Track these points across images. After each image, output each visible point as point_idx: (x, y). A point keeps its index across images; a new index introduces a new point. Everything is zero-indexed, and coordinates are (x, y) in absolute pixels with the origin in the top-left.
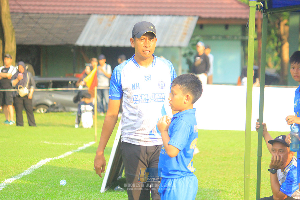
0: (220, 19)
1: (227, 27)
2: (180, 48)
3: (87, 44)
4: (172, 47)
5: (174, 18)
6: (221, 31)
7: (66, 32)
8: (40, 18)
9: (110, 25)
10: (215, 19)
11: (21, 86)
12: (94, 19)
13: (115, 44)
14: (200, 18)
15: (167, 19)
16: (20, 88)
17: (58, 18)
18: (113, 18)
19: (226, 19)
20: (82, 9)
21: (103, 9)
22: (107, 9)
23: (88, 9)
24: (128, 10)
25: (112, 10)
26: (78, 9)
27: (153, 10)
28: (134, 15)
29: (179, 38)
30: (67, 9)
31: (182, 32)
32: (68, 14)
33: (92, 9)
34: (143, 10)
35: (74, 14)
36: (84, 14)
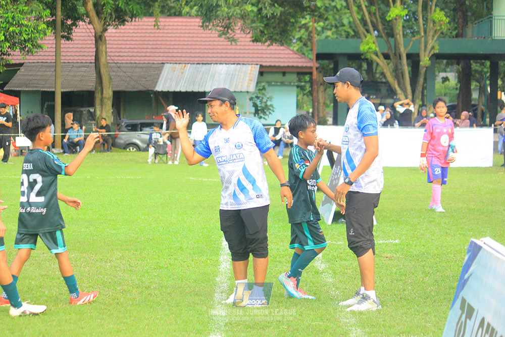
0: (279, 67)
1: (284, 74)
2: (248, 92)
3: (165, 90)
4: (241, 92)
5: (239, 67)
6: (279, 77)
7: (144, 80)
9: (182, 73)
10: (275, 67)
12: (167, 67)
13: (190, 90)
14: (261, 66)
15: (233, 67)
17: (136, 67)
18: (185, 66)
19: (284, 67)
20: (156, 59)
21: (174, 59)
22: (178, 59)
23: (161, 59)
24: (197, 59)
25: (183, 59)
26: (152, 58)
27: (219, 59)
28: (203, 64)
29: (246, 84)
30: (142, 58)
31: (247, 78)
32: (144, 63)
33: (165, 59)
34: (210, 59)
35: (149, 63)
36: (158, 63)
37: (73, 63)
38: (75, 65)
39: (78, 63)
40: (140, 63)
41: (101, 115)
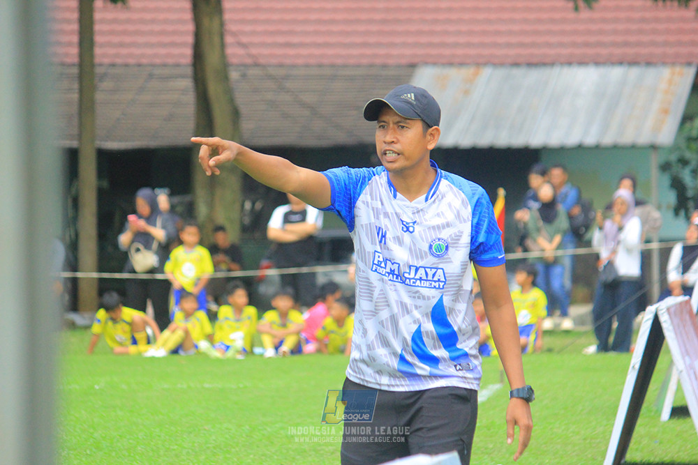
2: (654, 147)
4: (633, 147)
5: (634, 72)
8: (286, 77)
9: (467, 92)
11: (141, 247)
12: (425, 76)
13: (485, 139)
15: (616, 73)
16: (138, 250)
17: (333, 78)
18: (476, 74)
20: (395, 52)
21: (447, 52)
22: (459, 52)
23: (408, 52)
24: (512, 52)
25: (472, 52)
26: (382, 51)
27: (578, 51)
28: (531, 65)
29: (649, 123)
30: (355, 52)
31: (656, 106)
32: (358, 66)
33: (420, 51)
34: (552, 52)
35: (371, 66)
36: (399, 66)
37: (153, 65)
38: (157, 71)
39: (165, 65)
40: (345, 66)
41: (210, 218)
